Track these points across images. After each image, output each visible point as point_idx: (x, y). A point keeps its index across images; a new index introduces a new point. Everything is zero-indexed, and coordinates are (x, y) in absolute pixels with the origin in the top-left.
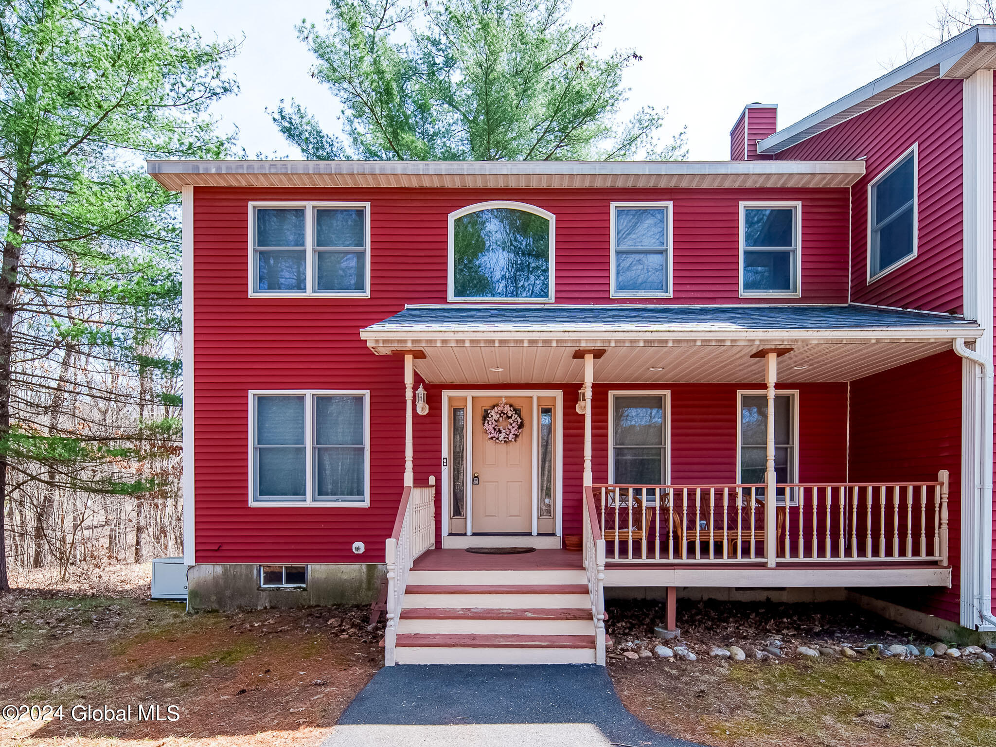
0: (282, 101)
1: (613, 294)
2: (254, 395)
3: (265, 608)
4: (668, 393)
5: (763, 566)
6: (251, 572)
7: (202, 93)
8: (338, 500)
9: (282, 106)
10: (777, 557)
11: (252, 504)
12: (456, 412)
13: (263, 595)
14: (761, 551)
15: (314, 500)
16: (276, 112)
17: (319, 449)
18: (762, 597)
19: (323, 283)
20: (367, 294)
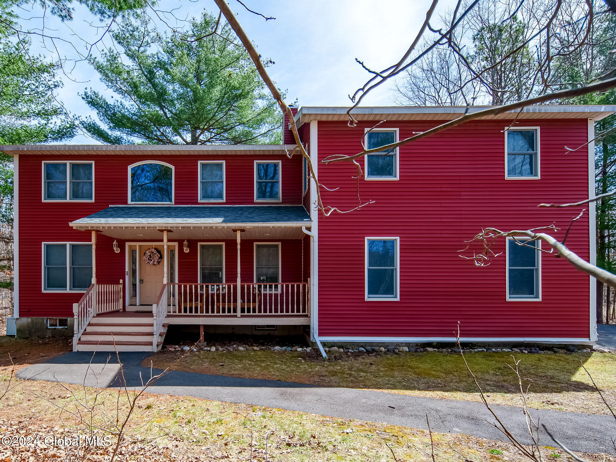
0: (86, 89)
1: (199, 201)
2: (45, 244)
3: (49, 337)
4: (223, 244)
5: (236, 316)
6: (44, 321)
7: (44, 88)
8: (81, 290)
9: (86, 91)
10: (241, 313)
11: (43, 291)
12: (133, 252)
13: (49, 331)
14: (235, 311)
15: (70, 289)
16: (83, 94)
17: (73, 268)
18: (266, 333)
19: (75, 195)
20: (93, 201)
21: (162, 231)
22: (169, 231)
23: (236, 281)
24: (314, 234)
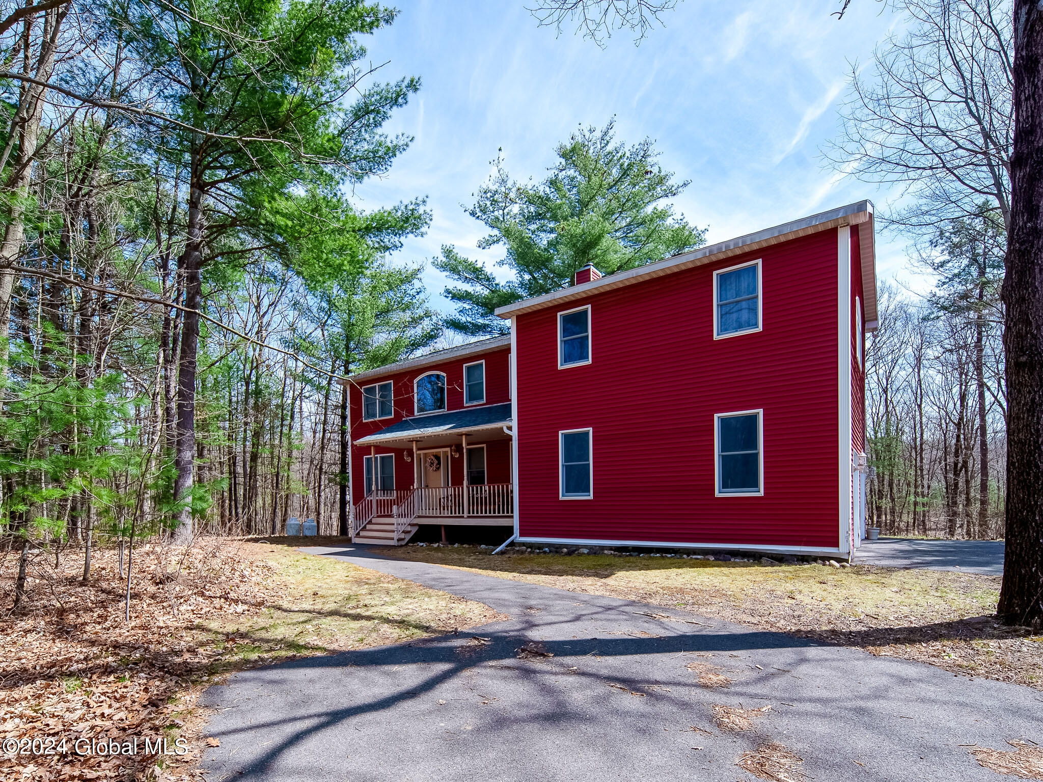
1: (465, 405)
2: (365, 458)
4: (485, 446)
5: (463, 517)
17: (383, 477)
20: (393, 416)
21: (412, 441)
22: (417, 441)
23: (463, 484)
24: (514, 433)
